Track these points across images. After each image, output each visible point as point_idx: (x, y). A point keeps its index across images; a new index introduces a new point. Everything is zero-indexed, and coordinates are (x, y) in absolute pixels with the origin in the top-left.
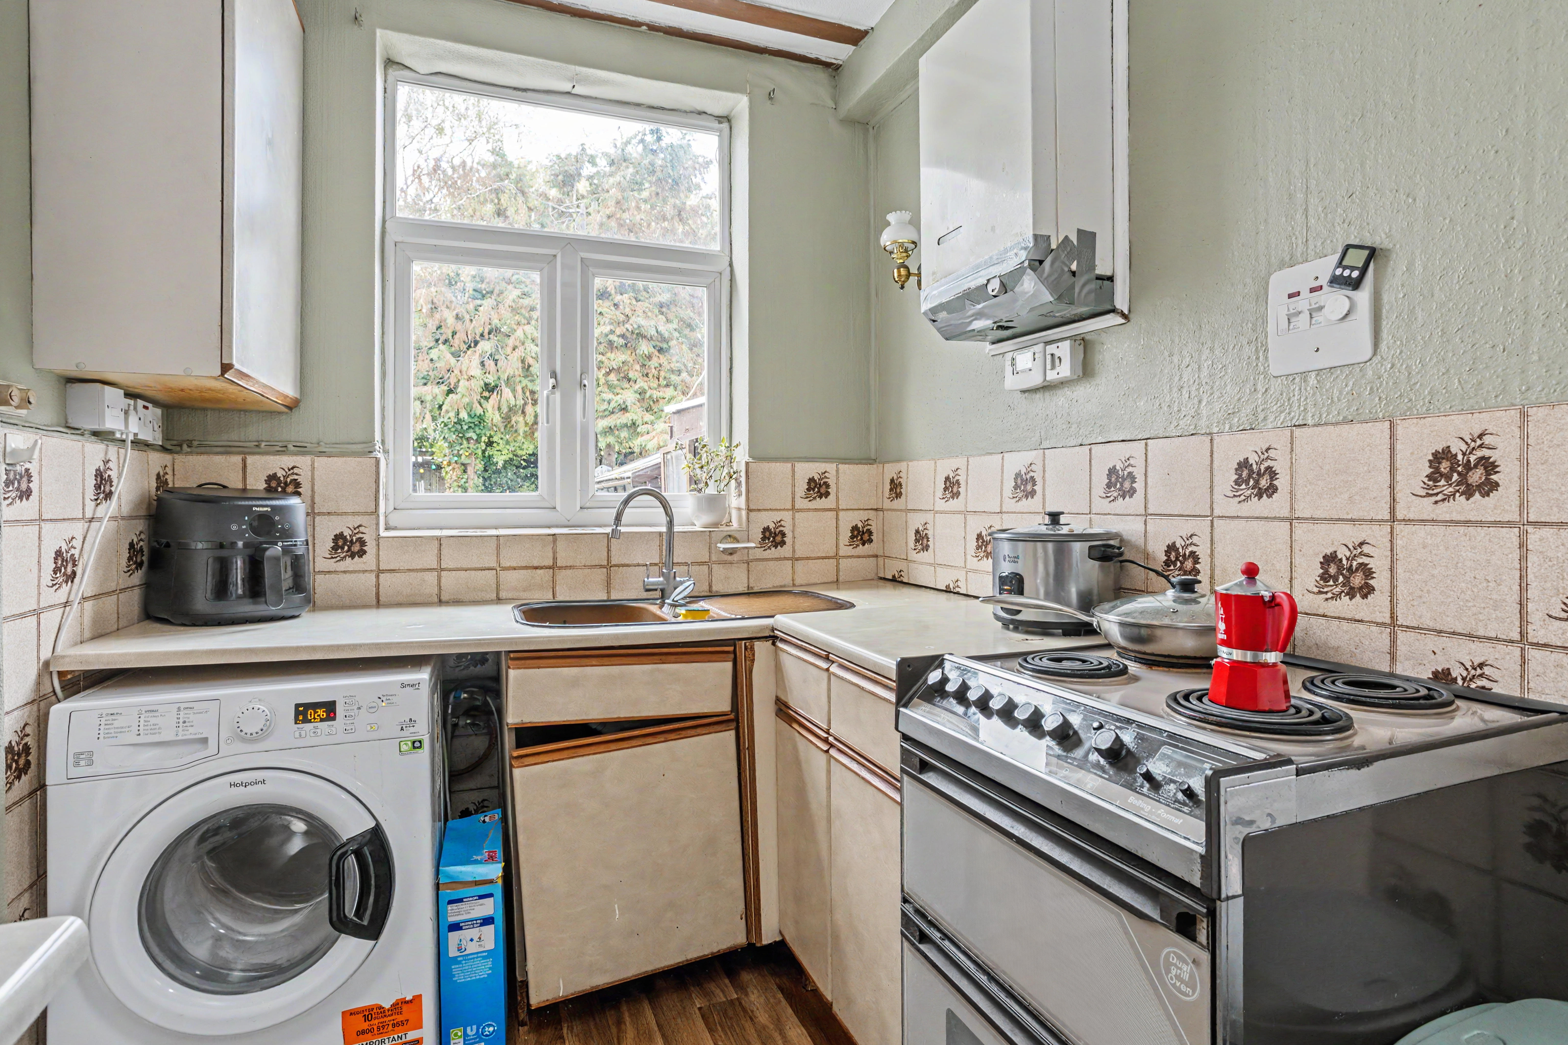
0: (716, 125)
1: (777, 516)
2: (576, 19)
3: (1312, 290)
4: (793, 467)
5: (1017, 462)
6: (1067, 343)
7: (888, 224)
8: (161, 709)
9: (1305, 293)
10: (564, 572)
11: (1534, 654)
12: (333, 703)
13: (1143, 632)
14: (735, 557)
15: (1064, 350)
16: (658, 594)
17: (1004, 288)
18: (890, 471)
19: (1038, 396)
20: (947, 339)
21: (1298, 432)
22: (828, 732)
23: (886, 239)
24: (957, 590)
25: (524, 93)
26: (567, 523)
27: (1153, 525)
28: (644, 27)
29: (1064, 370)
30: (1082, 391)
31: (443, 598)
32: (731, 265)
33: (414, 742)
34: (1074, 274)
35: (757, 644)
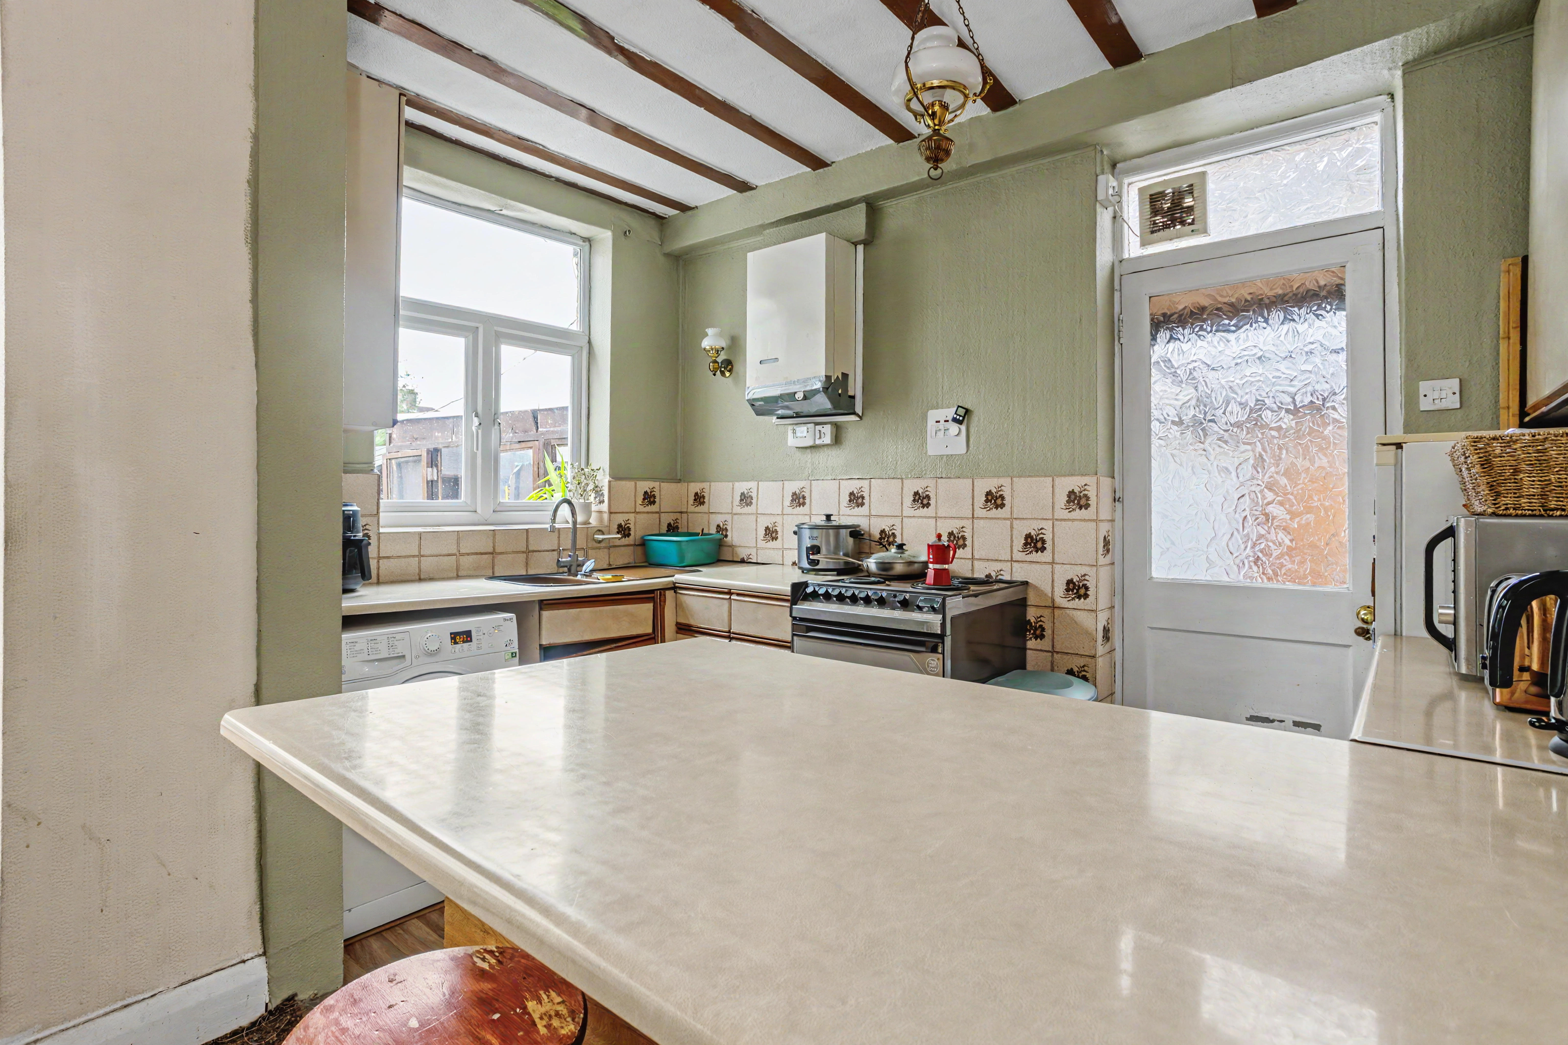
0: (581, 243)
1: (626, 517)
2: (510, 167)
3: (945, 421)
4: (636, 483)
5: (793, 486)
6: (829, 426)
7: (707, 335)
8: (379, 638)
9: (942, 422)
10: (500, 556)
11: (1015, 564)
12: (470, 631)
13: (887, 566)
14: (603, 545)
15: (827, 430)
16: (566, 569)
17: (805, 398)
18: (695, 487)
19: (808, 451)
20: (757, 415)
21: (939, 480)
22: (729, 632)
23: (706, 343)
24: (750, 560)
25: (459, 207)
26: (485, 522)
27: (873, 520)
28: (553, 179)
29: (827, 440)
30: (834, 452)
31: (422, 577)
32: (589, 342)
33: (512, 653)
34: (840, 395)
35: (667, 592)
